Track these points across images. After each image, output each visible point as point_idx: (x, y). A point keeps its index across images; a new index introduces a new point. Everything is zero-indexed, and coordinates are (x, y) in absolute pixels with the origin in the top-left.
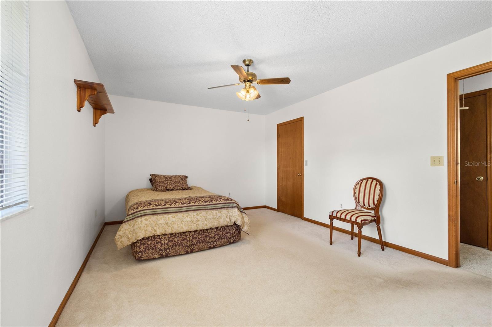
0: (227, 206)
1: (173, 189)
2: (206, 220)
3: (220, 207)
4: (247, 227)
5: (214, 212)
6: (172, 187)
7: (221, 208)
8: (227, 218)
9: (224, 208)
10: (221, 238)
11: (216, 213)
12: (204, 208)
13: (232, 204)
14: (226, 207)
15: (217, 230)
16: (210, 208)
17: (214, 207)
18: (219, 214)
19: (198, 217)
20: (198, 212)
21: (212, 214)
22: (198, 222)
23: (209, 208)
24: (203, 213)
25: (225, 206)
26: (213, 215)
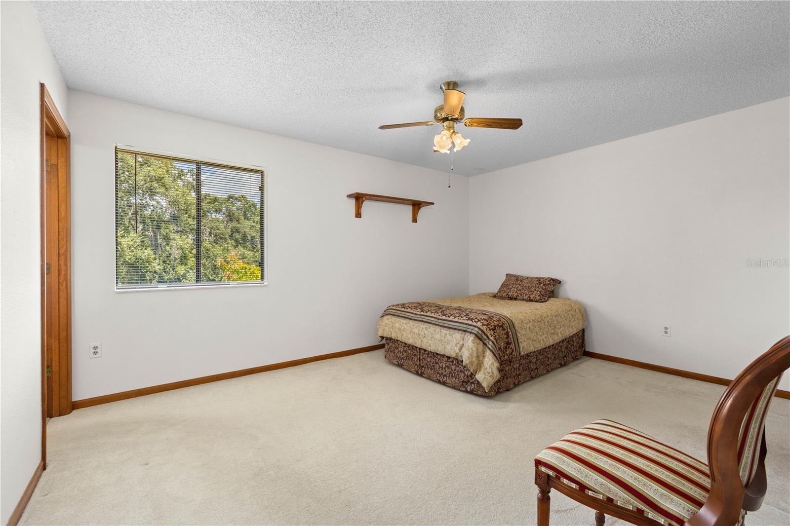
0: (464, 329)
1: (517, 298)
2: (432, 339)
3: (454, 327)
4: (484, 376)
5: (444, 331)
6: (516, 295)
7: (455, 329)
8: (456, 346)
9: (459, 330)
10: (452, 375)
11: (446, 334)
12: (435, 322)
13: (472, 327)
14: (462, 330)
15: (449, 360)
16: (442, 324)
17: (447, 325)
18: (448, 337)
19: (426, 332)
20: (428, 325)
21: (440, 333)
22: (424, 338)
23: (440, 324)
24: (433, 328)
25: (461, 328)
26: (441, 335)
